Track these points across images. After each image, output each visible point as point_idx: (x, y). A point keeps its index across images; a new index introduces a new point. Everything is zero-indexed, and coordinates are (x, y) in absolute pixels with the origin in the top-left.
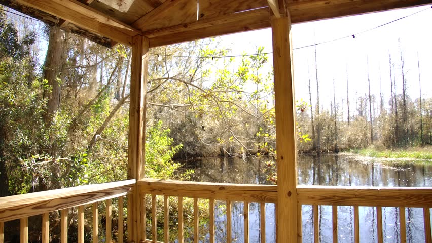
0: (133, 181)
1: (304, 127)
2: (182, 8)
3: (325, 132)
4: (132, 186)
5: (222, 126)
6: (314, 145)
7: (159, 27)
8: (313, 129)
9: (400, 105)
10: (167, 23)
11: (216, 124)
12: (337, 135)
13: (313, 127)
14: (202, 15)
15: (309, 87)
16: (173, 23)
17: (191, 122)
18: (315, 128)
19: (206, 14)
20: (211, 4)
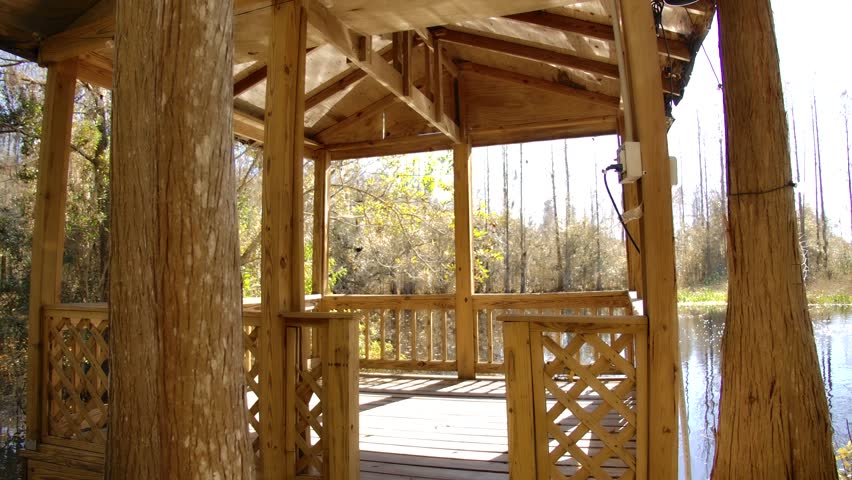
0: (319, 296)
1: (542, 249)
2: (368, 124)
3: (580, 258)
4: (318, 301)
5: (394, 247)
6: (561, 281)
7: (343, 141)
8: (559, 252)
9: (716, 210)
10: (352, 139)
11: (384, 241)
12: (600, 263)
13: (559, 248)
14: (387, 134)
15: (553, 176)
16: (358, 139)
17: (339, 239)
18: (561, 250)
19: (392, 133)
20: (397, 123)
